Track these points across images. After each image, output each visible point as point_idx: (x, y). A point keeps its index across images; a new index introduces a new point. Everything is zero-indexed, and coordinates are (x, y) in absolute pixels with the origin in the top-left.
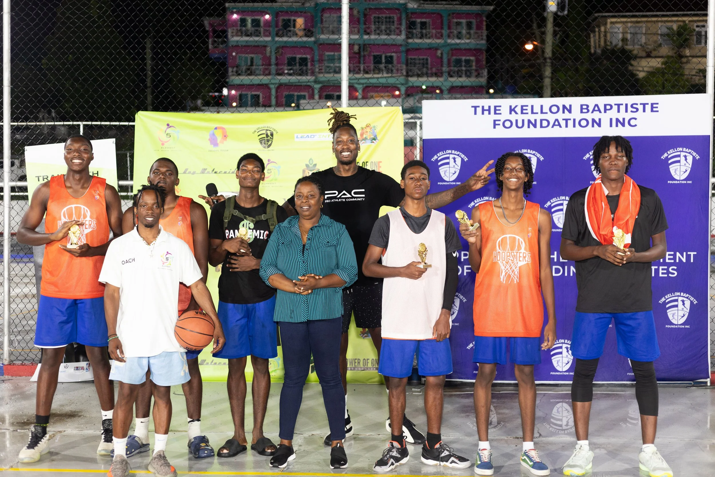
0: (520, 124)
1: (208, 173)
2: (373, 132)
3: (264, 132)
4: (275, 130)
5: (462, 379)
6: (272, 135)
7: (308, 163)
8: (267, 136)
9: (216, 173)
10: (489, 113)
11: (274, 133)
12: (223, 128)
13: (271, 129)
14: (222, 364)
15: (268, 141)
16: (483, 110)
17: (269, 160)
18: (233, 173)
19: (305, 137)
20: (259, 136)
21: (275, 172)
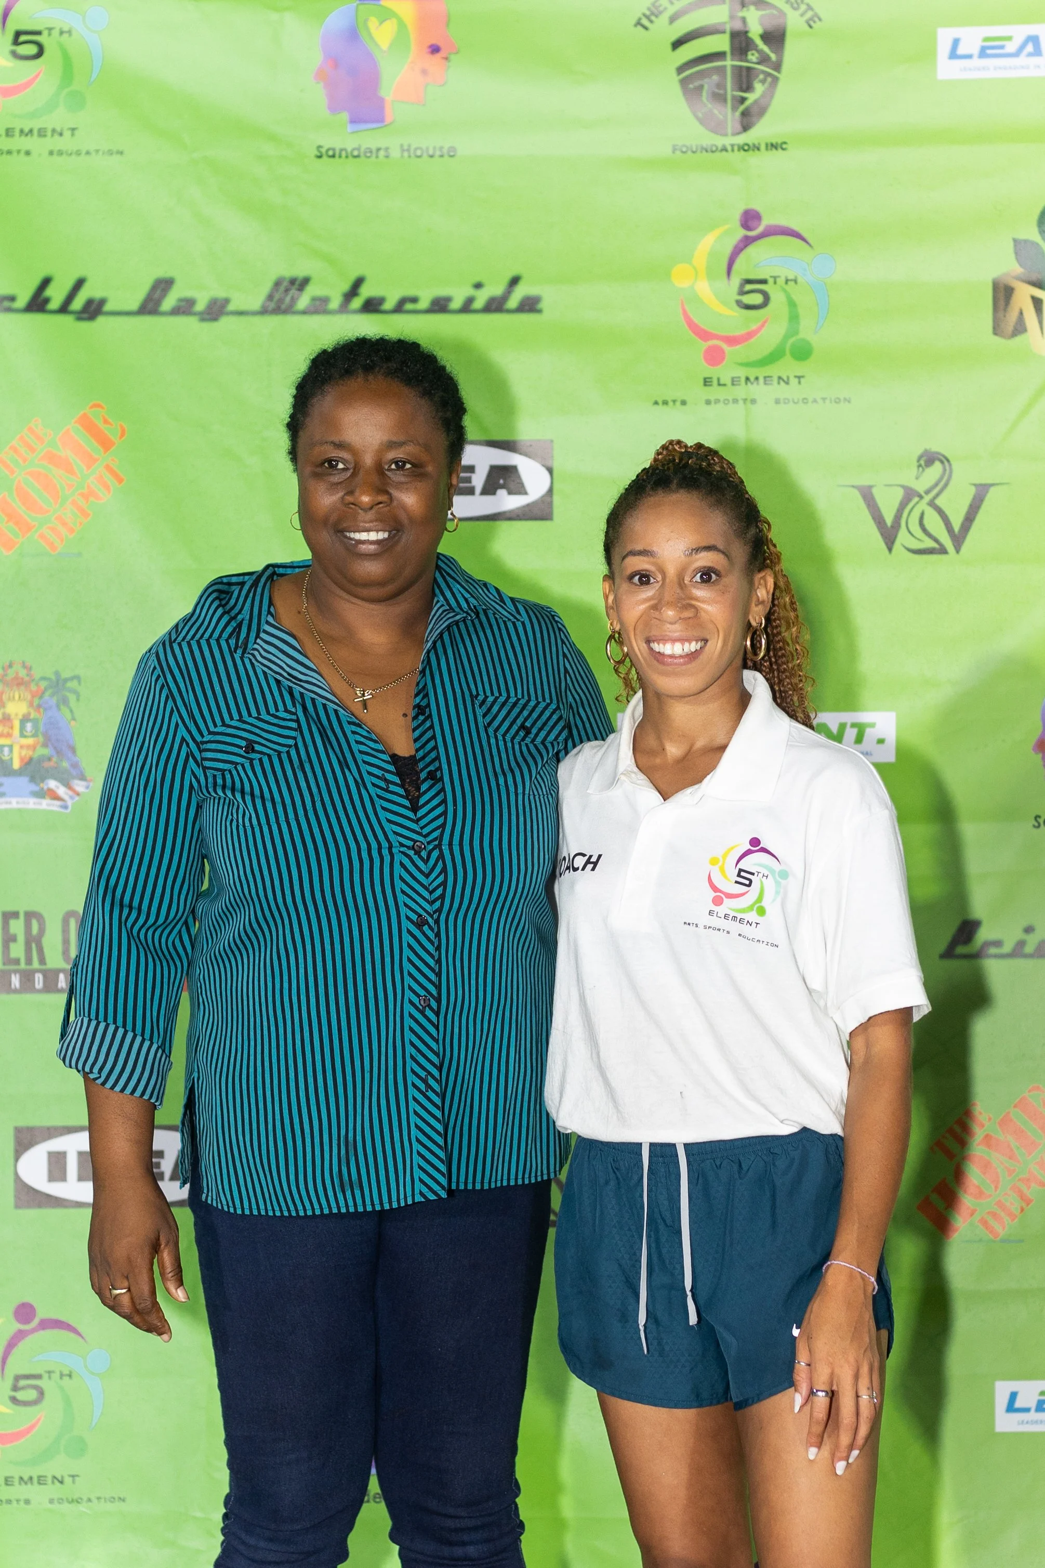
3: (719, 16)
4: (795, 5)
6: (775, 36)
7: (1032, 234)
8: (742, 42)
11: (793, 25)
15: (744, 79)
17: (749, 218)
18: (495, 306)
19: (1011, 47)
20: (677, 44)
21: (792, 304)
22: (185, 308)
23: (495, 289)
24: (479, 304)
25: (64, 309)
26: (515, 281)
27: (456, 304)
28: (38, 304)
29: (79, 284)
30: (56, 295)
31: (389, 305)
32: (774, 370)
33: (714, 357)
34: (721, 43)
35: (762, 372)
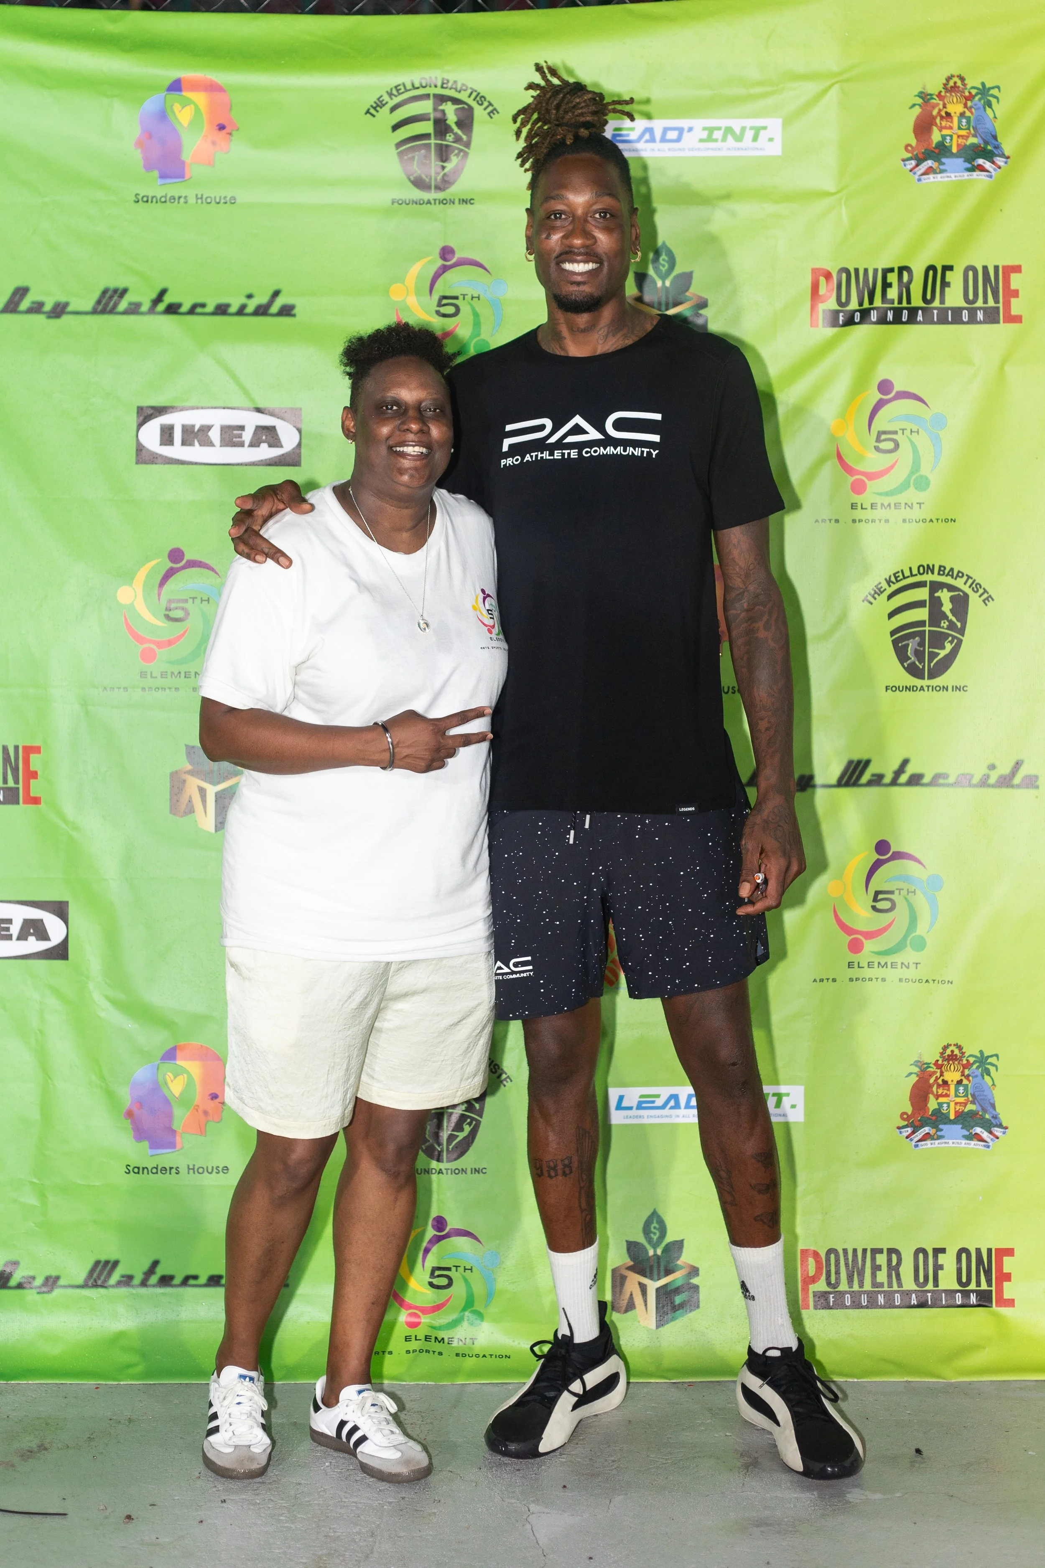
3: (427, 107)
8: (441, 126)
12: (211, 88)
13: (463, 97)
17: (447, 252)
18: (262, 311)
20: (396, 127)
21: (476, 314)
22: (37, 308)
23: (262, 299)
24: (250, 309)
26: (276, 294)
27: (233, 309)
31: (184, 309)
34: (427, 127)
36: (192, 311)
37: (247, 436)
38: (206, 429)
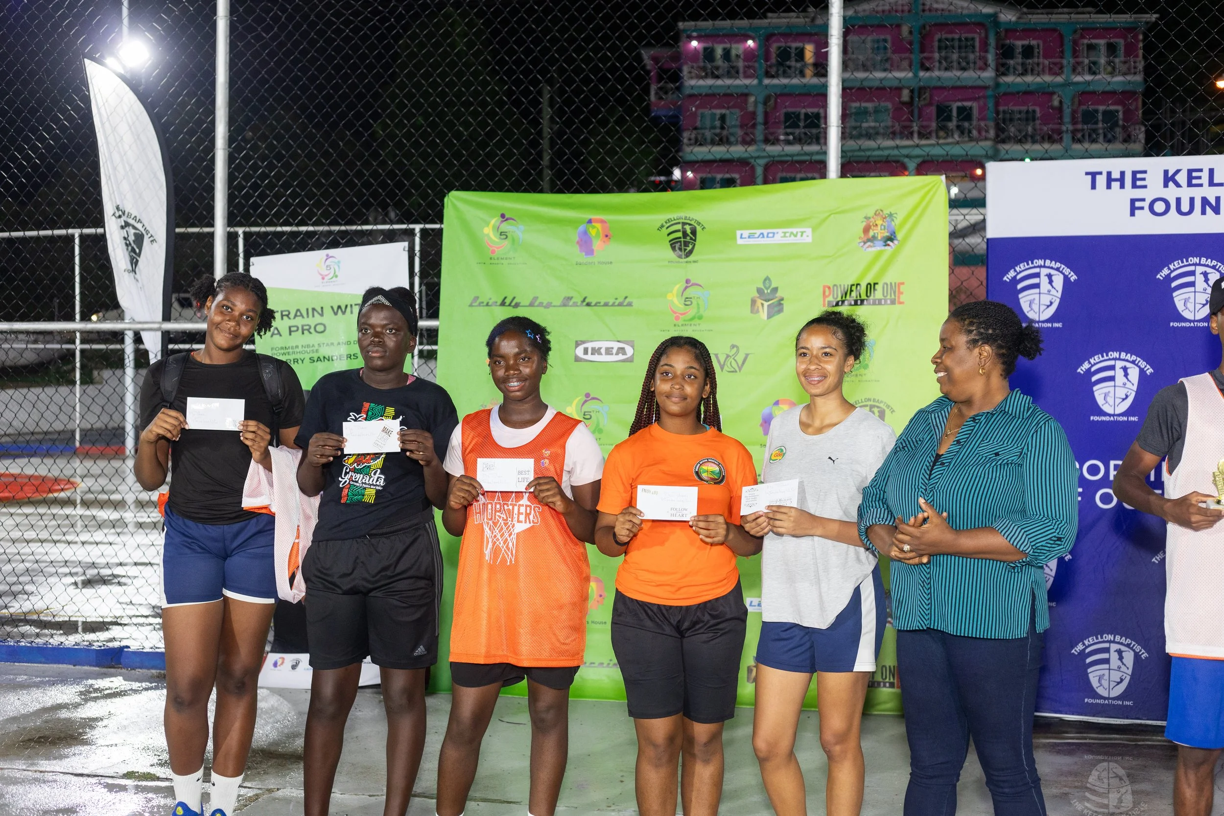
0: (1185, 207)
1: (575, 305)
2: (889, 226)
3: (679, 227)
4: (699, 223)
5: (1061, 712)
6: (694, 232)
7: (761, 286)
8: (685, 234)
9: (588, 305)
10: (1122, 186)
11: (699, 229)
12: (602, 222)
13: (692, 222)
14: (596, 664)
15: (686, 244)
16: (1110, 180)
17: (688, 281)
18: (620, 305)
19: (756, 236)
20: (669, 235)
21: (698, 304)
22: (541, 304)
23: (620, 300)
24: (616, 304)
25: (510, 305)
26: (626, 298)
27: (610, 304)
28: (503, 304)
29: (514, 298)
30: (508, 301)
31: (593, 304)
32: (692, 322)
33: (677, 318)
34: (680, 234)
35: (689, 323)
36: (596, 305)
37: (614, 351)
38: (600, 349)
